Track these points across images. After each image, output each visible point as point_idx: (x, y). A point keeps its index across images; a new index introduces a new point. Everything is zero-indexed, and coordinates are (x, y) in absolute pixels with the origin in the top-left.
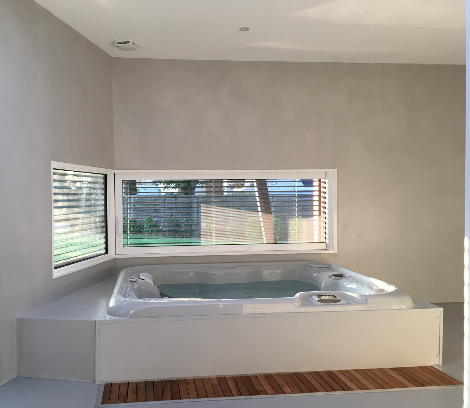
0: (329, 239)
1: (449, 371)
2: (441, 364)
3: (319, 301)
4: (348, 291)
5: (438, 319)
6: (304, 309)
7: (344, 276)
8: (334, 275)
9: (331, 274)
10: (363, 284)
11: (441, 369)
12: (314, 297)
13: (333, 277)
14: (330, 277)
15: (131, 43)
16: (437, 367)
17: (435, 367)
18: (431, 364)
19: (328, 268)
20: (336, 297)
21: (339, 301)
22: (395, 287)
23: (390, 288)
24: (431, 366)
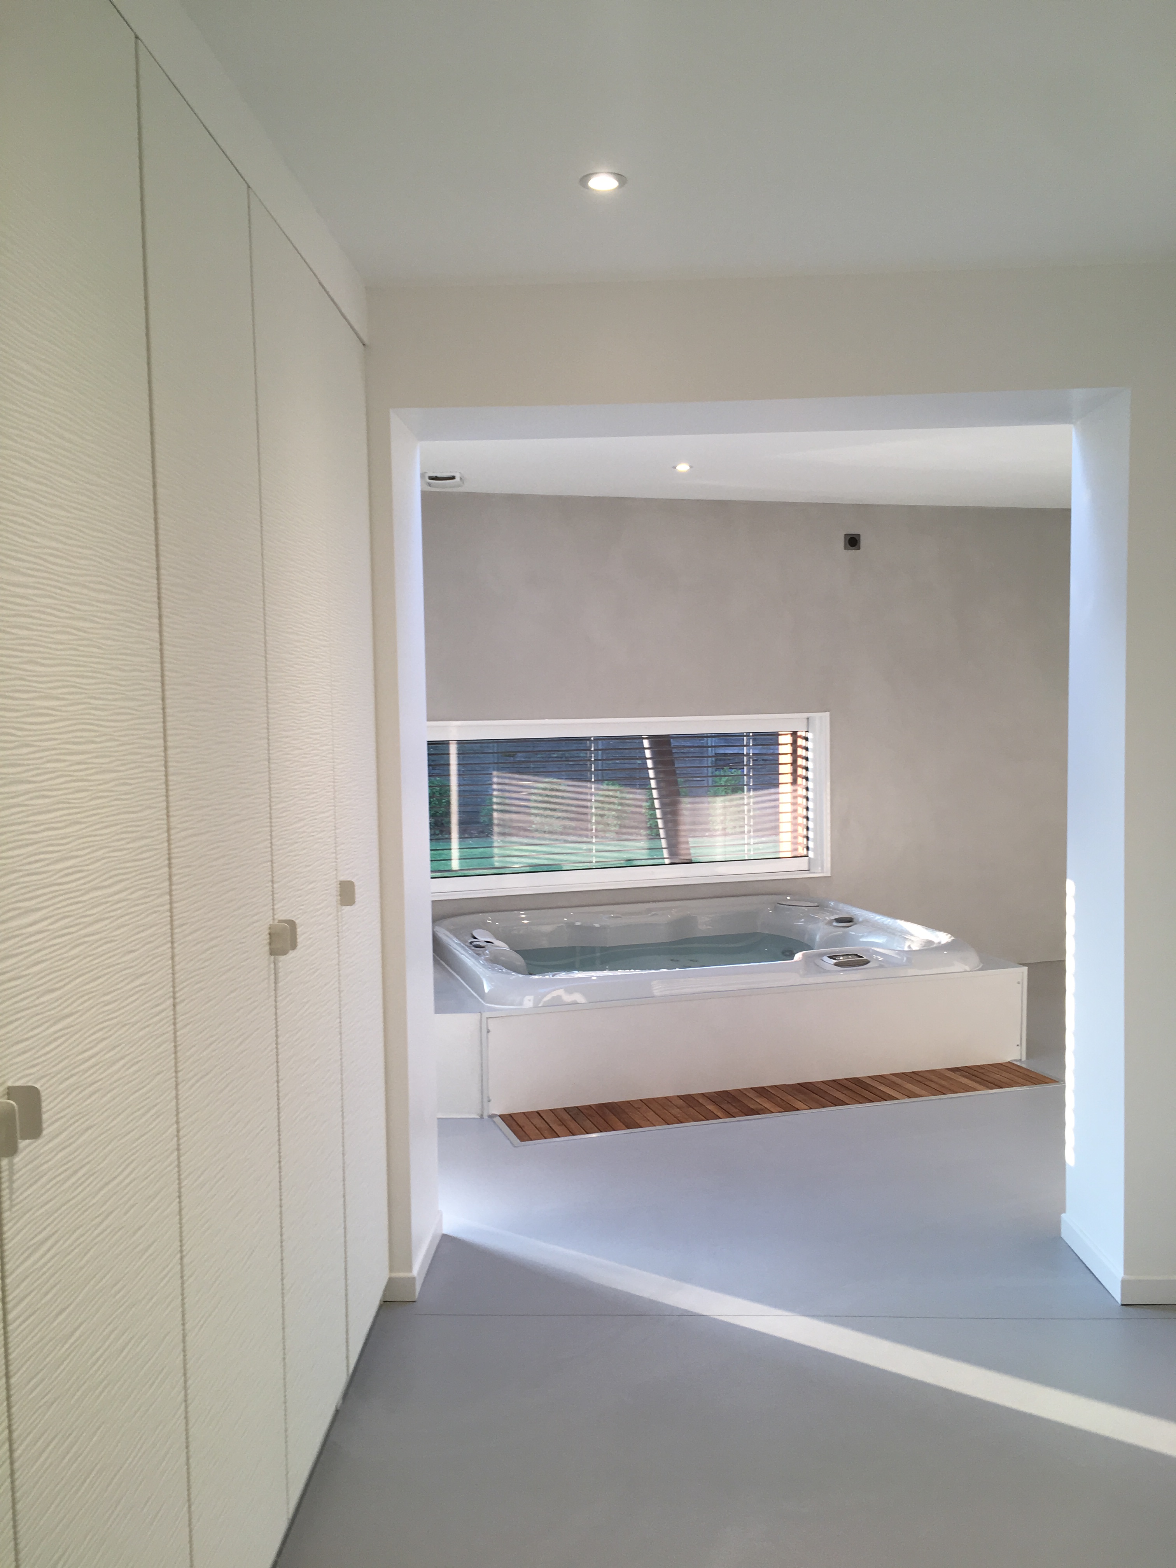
0: (814, 850)
1: (1038, 1067)
2: (1024, 1059)
3: (836, 964)
4: (878, 947)
5: (1020, 985)
6: (811, 980)
7: (854, 920)
8: (839, 920)
9: (833, 918)
10: (894, 934)
11: (1024, 1066)
12: (826, 958)
13: (835, 924)
14: (830, 923)
15: (457, 479)
16: (1018, 1063)
17: (1015, 1063)
18: (1009, 1060)
19: (820, 906)
20: (861, 957)
21: (867, 962)
22: (950, 935)
23: (944, 938)
24: (1009, 1062)
